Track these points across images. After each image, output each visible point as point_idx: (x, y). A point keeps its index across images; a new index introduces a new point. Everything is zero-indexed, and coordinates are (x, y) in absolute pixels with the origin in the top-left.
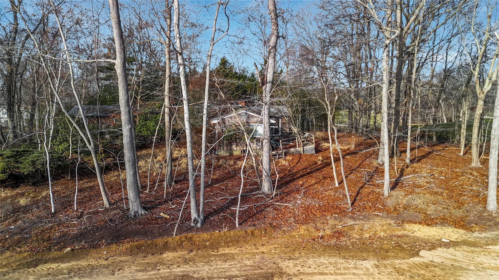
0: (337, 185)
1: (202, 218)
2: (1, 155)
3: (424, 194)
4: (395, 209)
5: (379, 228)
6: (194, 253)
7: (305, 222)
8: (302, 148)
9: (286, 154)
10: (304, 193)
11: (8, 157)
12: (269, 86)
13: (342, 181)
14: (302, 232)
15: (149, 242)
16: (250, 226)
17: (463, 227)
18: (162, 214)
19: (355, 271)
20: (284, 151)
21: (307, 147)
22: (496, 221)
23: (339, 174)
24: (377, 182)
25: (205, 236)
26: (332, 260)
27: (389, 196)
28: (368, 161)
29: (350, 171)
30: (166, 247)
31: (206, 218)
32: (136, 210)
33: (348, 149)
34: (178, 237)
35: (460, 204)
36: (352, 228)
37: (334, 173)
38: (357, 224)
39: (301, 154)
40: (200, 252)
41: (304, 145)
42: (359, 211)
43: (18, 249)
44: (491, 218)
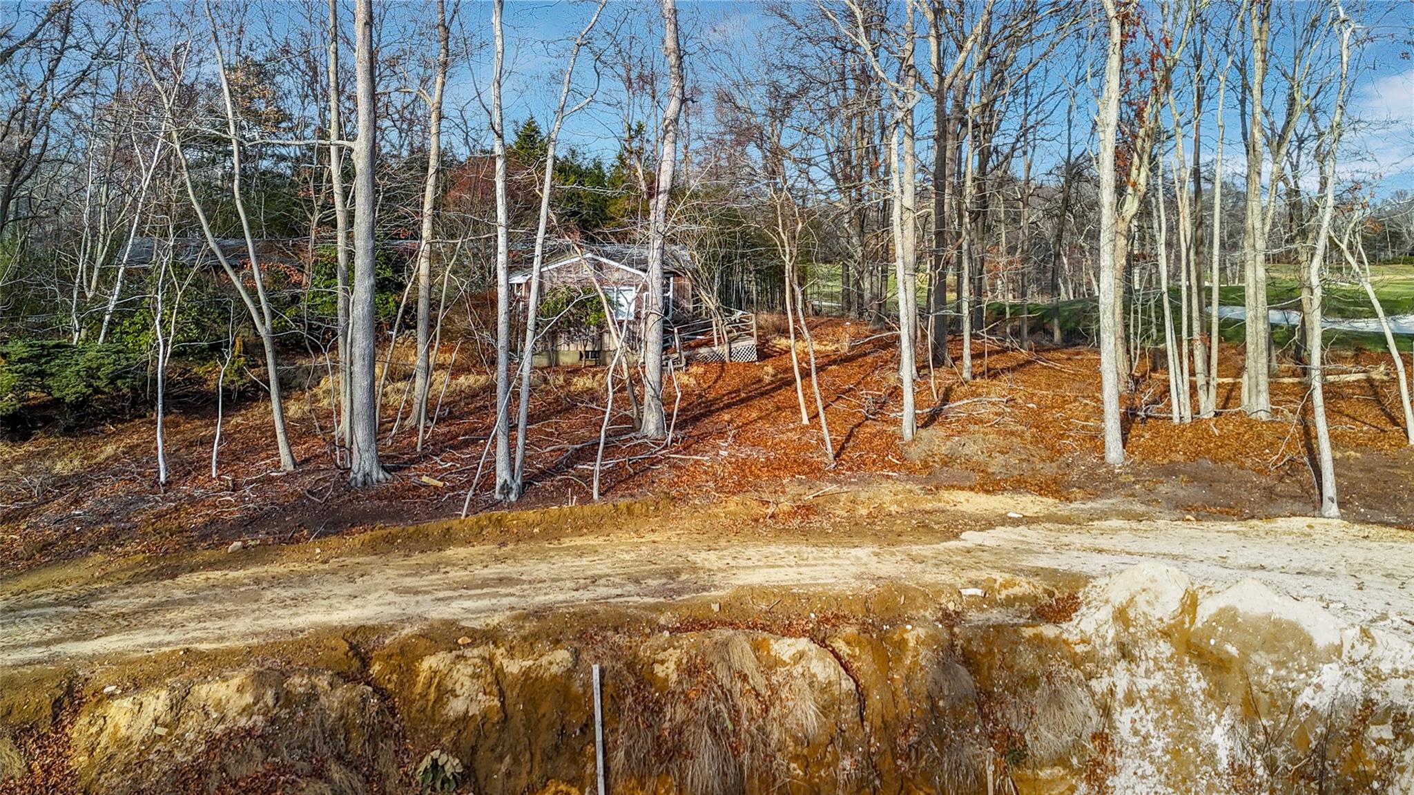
0: (805, 421)
1: (519, 481)
2: (4, 356)
3: (985, 434)
4: (926, 465)
5: (888, 498)
6: (511, 546)
7: (740, 488)
8: (726, 347)
9: (689, 361)
10: (734, 436)
11: (21, 361)
12: (663, 198)
13: (817, 415)
14: (732, 507)
15: (411, 529)
16: (622, 496)
17: (1056, 494)
18: (425, 479)
19: (835, 561)
20: (684, 354)
21: (739, 345)
22: (1118, 482)
23: (810, 401)
24: (892, 415)
25: (531, 515)
26: (794, 549)
27: (914, 440)
28: (876, 376)
29: (835, 394)
30: (447, 538)
31: (527, 483)
32: (367, 470)
33: (837, 350)
34: (473, 518)
35: (1055, 452)
36: (833, 498)
37: (801, 399)
38: (846, 493)
39: (723, 362)
40: (521, 545)
41: (731, 341)
42: (850, 469)
43: (118, 550)
44: (1111, 477)
